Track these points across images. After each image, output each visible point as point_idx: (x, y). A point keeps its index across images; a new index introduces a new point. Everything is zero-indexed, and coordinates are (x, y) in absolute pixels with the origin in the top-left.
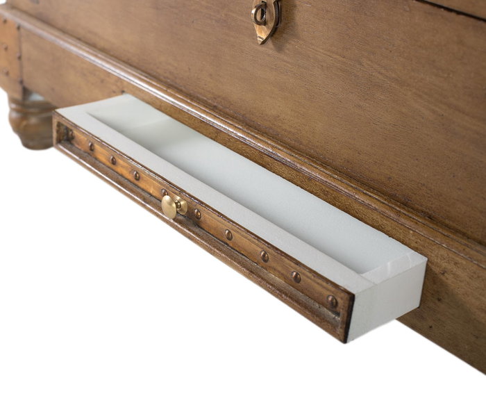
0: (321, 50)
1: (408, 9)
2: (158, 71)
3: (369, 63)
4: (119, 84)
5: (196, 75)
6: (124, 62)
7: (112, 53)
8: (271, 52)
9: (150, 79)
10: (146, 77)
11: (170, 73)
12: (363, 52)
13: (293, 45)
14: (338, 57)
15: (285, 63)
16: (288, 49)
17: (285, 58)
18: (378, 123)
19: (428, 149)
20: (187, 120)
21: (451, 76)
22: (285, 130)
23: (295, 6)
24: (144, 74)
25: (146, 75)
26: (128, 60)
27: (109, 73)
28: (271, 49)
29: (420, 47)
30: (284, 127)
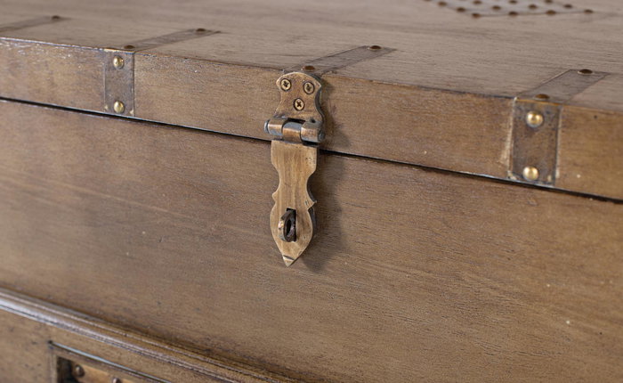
0: (389, 266)
1: (535, 203)
2: (104, 308)
3: (474, 276)
4: (41, 332)
5: (172, 311)
6: (41, 299)
7: (19, 289)
8: (301, 273)
9: (93, 321)
10: (86, 319)
11: (125, 309)
12: (462, 263)
13: (340, 261)
14: (419, 272)
15: (327, 286)
16: (332, 268)
17: (328, 279)
18: (494, 353)
19: (581, 378)
20: (170, 374)
21: (611, 282)
22: (335, 374)
23: (340, 210)
24: (80, 314)
25: (85, 316)
26: (49, 296)
27: (24, 318)
28: (302, 269)
29: (558, 249)
30: (332, 369)
